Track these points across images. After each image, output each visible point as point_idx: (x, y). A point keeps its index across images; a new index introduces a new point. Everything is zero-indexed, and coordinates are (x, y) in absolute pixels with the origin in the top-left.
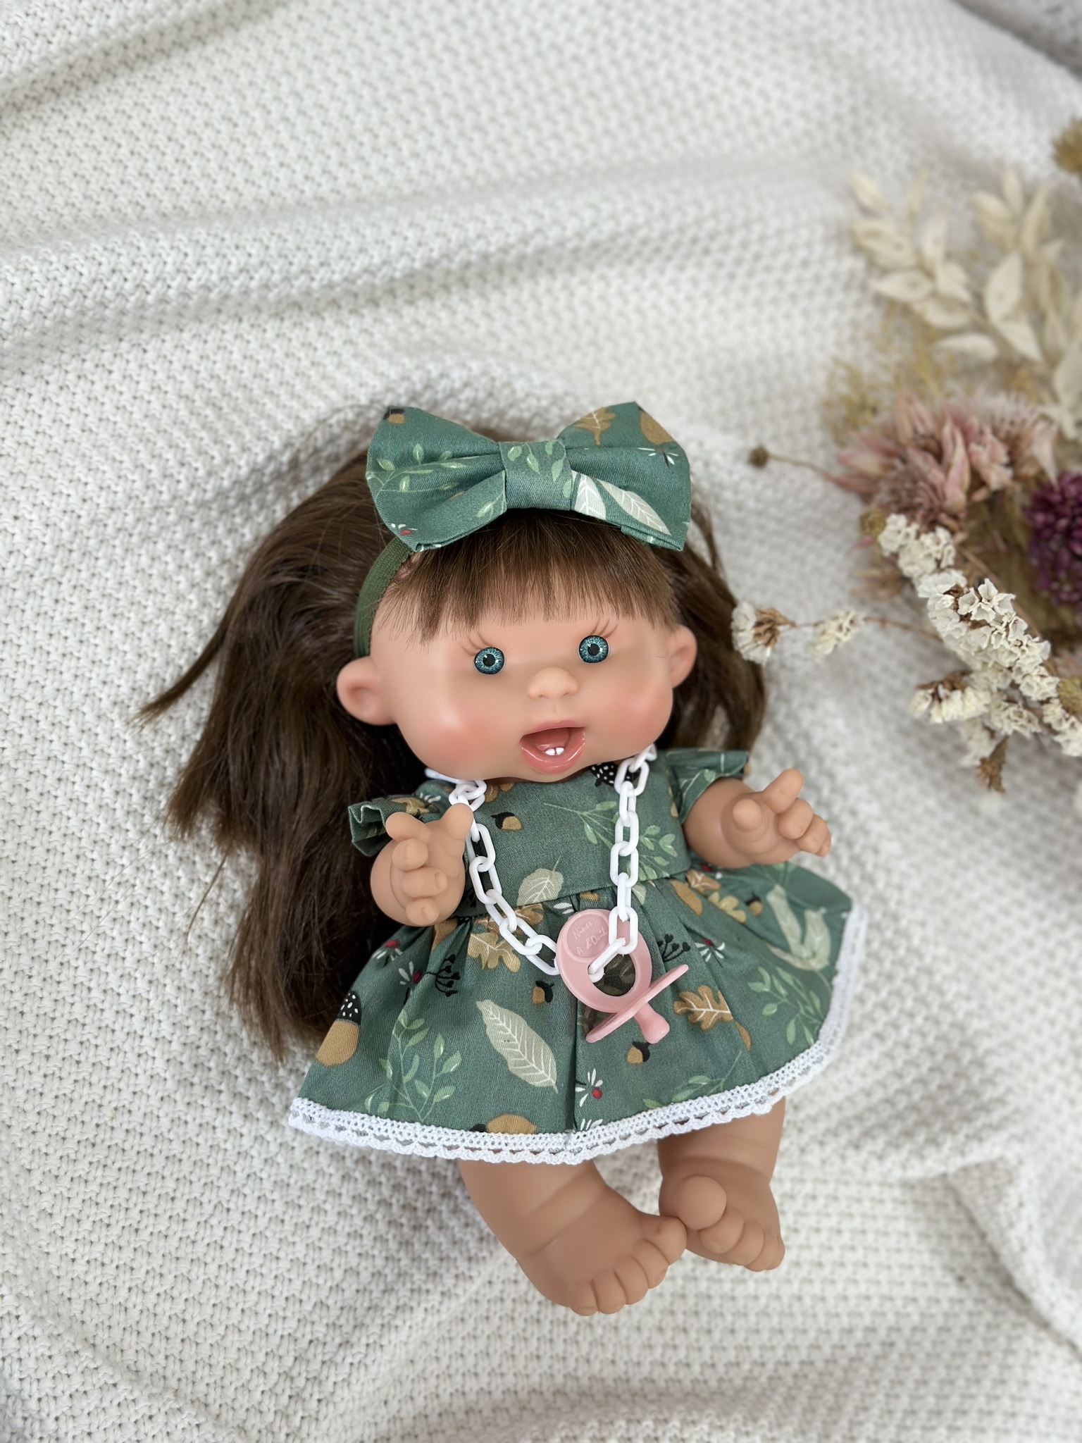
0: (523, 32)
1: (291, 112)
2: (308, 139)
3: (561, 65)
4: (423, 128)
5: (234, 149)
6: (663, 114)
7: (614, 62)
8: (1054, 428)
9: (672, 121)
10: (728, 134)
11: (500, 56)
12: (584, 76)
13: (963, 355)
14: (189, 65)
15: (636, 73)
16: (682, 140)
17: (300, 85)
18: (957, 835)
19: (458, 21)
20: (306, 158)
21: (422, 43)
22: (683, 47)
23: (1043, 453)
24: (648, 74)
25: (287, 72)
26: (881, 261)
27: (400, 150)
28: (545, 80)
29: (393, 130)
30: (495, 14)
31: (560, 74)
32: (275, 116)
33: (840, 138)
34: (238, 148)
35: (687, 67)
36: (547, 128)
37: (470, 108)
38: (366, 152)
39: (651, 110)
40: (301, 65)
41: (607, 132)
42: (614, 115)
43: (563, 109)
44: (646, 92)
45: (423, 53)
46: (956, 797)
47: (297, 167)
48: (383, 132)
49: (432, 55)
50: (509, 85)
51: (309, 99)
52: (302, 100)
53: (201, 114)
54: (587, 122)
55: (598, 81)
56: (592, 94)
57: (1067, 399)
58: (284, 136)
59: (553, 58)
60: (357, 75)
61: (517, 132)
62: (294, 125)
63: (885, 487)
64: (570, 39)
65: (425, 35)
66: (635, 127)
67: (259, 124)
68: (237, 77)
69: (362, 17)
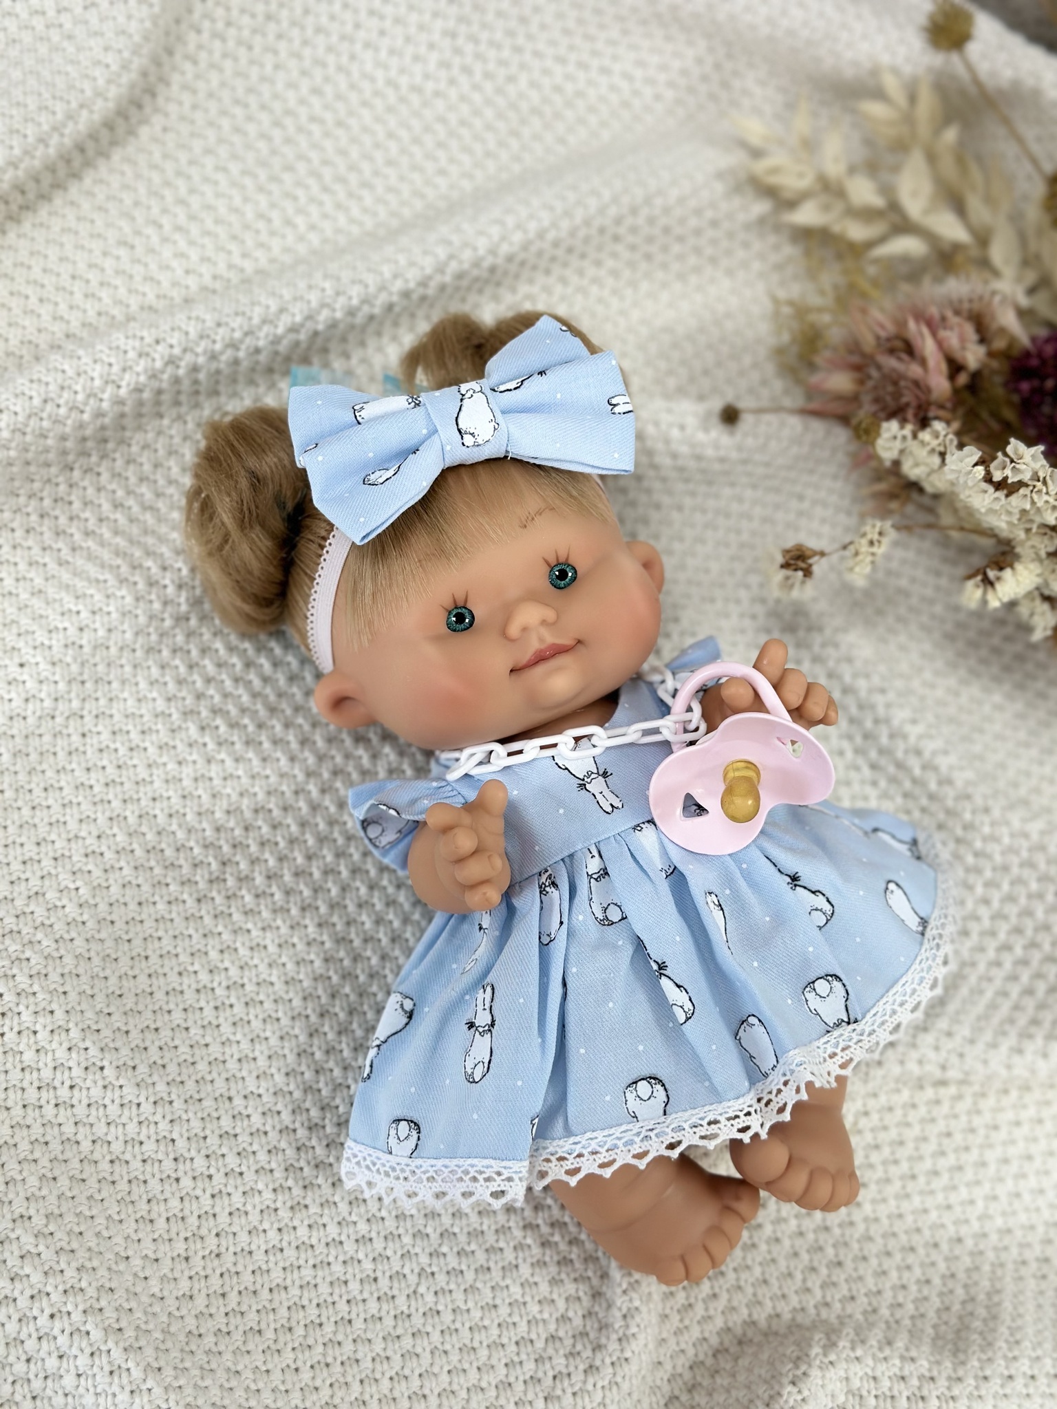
0: (380, 83)
1: (182, 219)
2: (206, 240)
3: (425, 104)
4: (312, 200)
5: (138, 270)
6: (536, 122)
7: (476, 87)
9: (547, 126)
10: (604, 124)
11: (365, 112)
12: (451, 108)
13: (896, 258)
14: (72, 203)
15: (499, 91)
16: (562, 141)
17: (183, 192)
19: (316, 91)
20: (209, 259)
21: (288, 122)
22: (537, 54)
23: (1009, 321)
24: (511, 90)
25: (167, 184)
26: (787, 195)
27: (296, 226)
28: (415, 123)
29: (284, 210)
30: (348, 73)
31: (427, 113)
32: (167, 227)
33: (713, 97)
34: (142, 269)
35: (546, 72)
36: (430, 166)
37: (352, 168)
38: (264, 237)
39: (523, 122)
40: (179, 173)
41: (488, 154)
42: (490, 136)
43: (440, 145)
44: (514, 107)
45: (291, 129)
47: (203, 270)
48: (275, 215)
49: (300, 129)
50: (381, 136)
51: (195, 202)
52: (188, 205)
53: (96, 246)
54: (467, 150)
55: (465, 109)
56: (463, 123)
57: (1010, 272)
58: (182, 245)
59: (415, 99)
60: (234, 168)
61: (402, 178)
62: (188, 232)
64: (427, 76)
65: (288, 112)
66: (514, 144)
67: (155, 239)
68: (121, 201)
69: (224, 113)
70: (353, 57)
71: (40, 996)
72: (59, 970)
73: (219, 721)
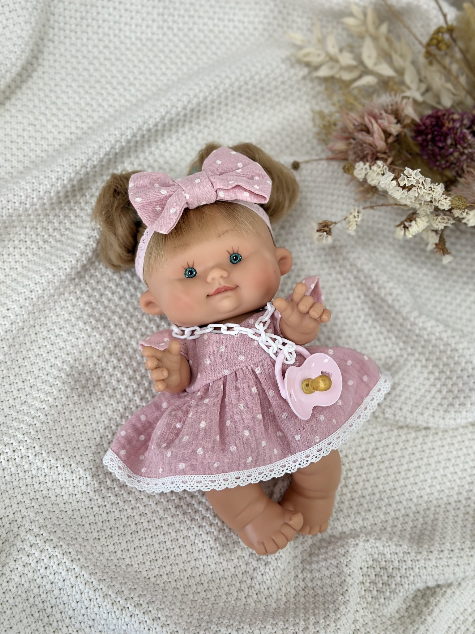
0: (134, 39)
1: (55, 111)
2: (65, 118)
3: (154, 45)
4: (109, 94)
5: (38, 135)
6: (203, 46)
7: (175, 35)
8: (411, 100)
9: (208, 48)
10: (232, 44)
11: (128, 52)
12: (165, 45)
13: (364, 86)
14: (8, 110)
15: (185, 35)
16: (215, 54)
17: (54, 98)
18: (440, 280)
19: (106, 47)
20: (68, 126)
21: (95, 62)
22: (200, 17)
23: (410, 112)
24: (191, 34)
25: (47, 96)
26: (314, 64)
27: (103, 107)
28: (150, 54)
29: (97, 100)
30: (120, 37)
31: (155, 49)
32: (49, 115)
33: (279, 25)
34: (40, 134)
35: (205, 24)
36: (158, 72)
37: (125, 78)
38: (90, 113)
39: (197, 47)
40: (51, 91)
41: (183, 63)
42: (183, 55)
43: (162, 62)
44: (192, 41)
45: (97, 65)
46: (434, 265)
47: (65, 131)
48: (94, 103)
49: (101, 64)
50: (136, 62)
51: (59, 102)
52: (57, 104)
53: (19, 127)
54: (173, 63)
55: (171, 45)
56: (171, 51)
57: (414, 86)
58: (56, 121)
59: (149, 44)
60: (74, 85)
61: (147, 79)
62: (58, 116)
63: (351, 153)
64: (153, 34)
65: (95, 58)
66: (194, 57)
67: (44, 121)
68: (28, 106)
69: (67, 62)
70: (120, 30)
71: (28, 441)
72: (35, 430)
73: (91, 320)
